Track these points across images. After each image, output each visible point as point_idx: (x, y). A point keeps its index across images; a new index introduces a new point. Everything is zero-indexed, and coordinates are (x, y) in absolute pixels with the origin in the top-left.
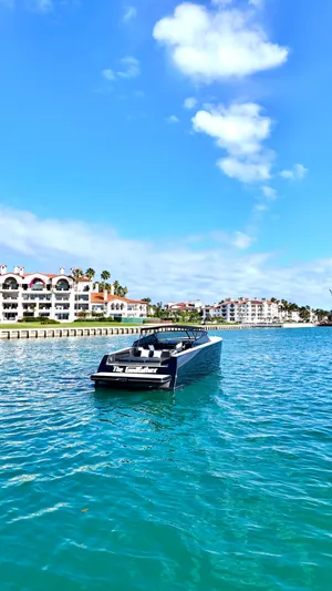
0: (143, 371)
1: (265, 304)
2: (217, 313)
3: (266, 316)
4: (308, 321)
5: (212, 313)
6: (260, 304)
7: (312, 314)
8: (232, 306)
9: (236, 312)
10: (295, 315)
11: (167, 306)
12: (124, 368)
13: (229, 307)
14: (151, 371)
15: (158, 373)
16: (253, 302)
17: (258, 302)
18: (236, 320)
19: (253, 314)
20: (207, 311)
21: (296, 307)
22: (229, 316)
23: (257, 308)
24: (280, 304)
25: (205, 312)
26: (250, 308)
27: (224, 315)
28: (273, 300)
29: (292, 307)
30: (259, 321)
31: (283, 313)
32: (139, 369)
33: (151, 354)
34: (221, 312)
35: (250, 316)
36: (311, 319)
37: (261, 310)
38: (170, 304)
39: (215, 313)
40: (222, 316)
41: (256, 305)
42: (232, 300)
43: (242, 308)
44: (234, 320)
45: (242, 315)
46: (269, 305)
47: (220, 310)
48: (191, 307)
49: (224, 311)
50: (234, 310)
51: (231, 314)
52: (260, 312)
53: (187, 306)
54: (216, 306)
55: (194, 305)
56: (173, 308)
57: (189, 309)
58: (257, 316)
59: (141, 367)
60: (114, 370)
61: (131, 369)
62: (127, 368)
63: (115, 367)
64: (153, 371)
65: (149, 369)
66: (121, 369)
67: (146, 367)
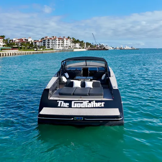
0: (90, 105)
1: (65, 39)
2: (40, 44)
3: (65, 46)
5: (38, 44)
6: (63, 40)
8: (49, 40)
9: (50, 43)
11: (12, 40)
13: (47, 41)
14: (98, 105)
16: (59, 39)
17: (61, 39)
18: (51, 47)
19: (59, 45)
20: (35, 43)
22: (47, 46)
23: (61, 41)
24: (72, 39)
25: (34, 44)
26: (57, 42)
27: (44, 45)
28: (69, 38)
31: (73, 44)
33: (83, 85)
34: (42, 44)
35: (57, 46)
38: (14, 39)
39: (39, 44)
40: (43, 46)
41: (61, 40)
42: (48, 37)
43: (53, 41)
44: (49, 48)
45: (54, 45)
46: (67, 40)
47: (42, 42)
48: (26, 41)
49: (44, 43)
50: (49, 43)
51: (48, 45)
52: (62, 44)
53: (24, 40)
54: (40, 40)
55: (27, 40)
56: (16, 41)
57: (25, 42)
58: (61, 46)
59: (88, 102)
60: (59, 105)
61: (78, 104)
62: (73, 102)
63: (60, 102)
64: (101, 105)
65: (96, 103)
66: (66, 104)
67: (93, 101)
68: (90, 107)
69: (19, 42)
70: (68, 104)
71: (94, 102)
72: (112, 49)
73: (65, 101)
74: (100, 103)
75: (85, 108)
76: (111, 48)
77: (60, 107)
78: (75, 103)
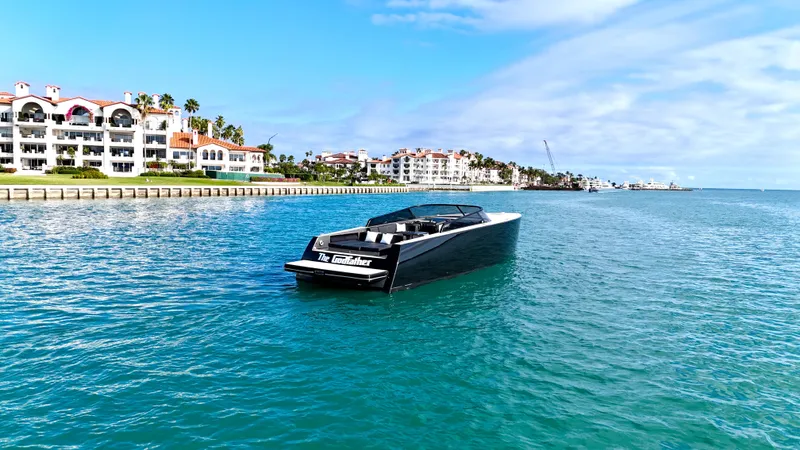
0: (353, 262)
1: (451, 157)
2: (386, 169)
4: (510, 183)
5: (379, 168)
6: (445, 158)
7: (516, 172)
9: (411, 168)
10: (494, 174)
11: (320, 157)
12: (331, 256)
13: (403, 161)
14: (363, 263)
15: (372, 266)
16: (435, 155)
17: (442, 156)
18: (412, 179)
19: (435, 172)
20: (373, 166)
21: (493, 163)
22: (402, 174)
23: (440, 164)
24: (472, 159)
25: (369, 168)
26: (431, 164)
27: (396, 172)
28: (462, 153)
29: (489, 164)
30: (443, 181)
31: (476, 171)
32: (348, 259)
34: (392, 168)
35: (430, 175)
36: (515, 180)
37: (445, 166)
38: (324, 155)
39: (384, 169)
40: (392, 174)
41: (440, 159)
42: (409, 152)
43: (420, 163)
44: (408, 179)
45: (420, 172)
46: (458, 159)
47: (391, 165)
48: (353, 160)
49: (395, 166)
50: (409, 166)
51: (405, 171)
52: (444, 170)
53: (347, 158)
54: (385, 159)
55: (357, 158)
56: (327, 160)
57: (350, 163)
58: (439, 175)
59: (352, 257)
60: (319, 259)
61: (340, 259)
63: (321, 255)
64: (367, 263)
66: (327, 257)
67: (357, 257)
68: (352, 264)
69: (334, 163)
70: (329, 258)
71: (360, 258)
72: (610, 186)
73: (327, 254)
74: (365, 261)
76: (607, 183)
78: (336, 257)
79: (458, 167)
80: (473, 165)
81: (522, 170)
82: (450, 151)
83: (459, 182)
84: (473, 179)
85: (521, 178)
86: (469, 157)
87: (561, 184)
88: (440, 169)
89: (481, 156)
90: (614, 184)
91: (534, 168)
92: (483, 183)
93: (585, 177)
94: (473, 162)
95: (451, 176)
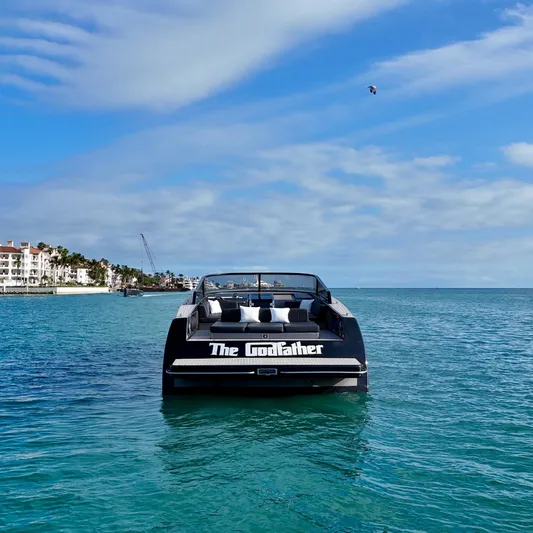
0: (289, 351)
1: (27, 252)
4: (103, 284)
6: (18, 255)
7: (110, 273)
10: (83, 275)
12: (241, 346)
14: (309, 350)
15: (325, 354)
17: (13, 250)
21: (82, 260)
23: (10, 260)
24: (54, 254)
28: (41, 247)
29: (73, 260)
30: (14, 283)
31: (60, 270)
32: (278, 347)
36: (109, 280)
37: (18, 263)
41: (10, 255)
46: (35, 255)
52: (16, 268)
58: (10, 275)
59: (284, 343)
60: (214, 353)
61: (260, 349)
62: (248, 346)
63: (215, 346)
64: (315, 350)
65: (304, 347)
66: (232, 349)
67: (295, 342)
68: (290, 354)
70: (237, 350)
71: (299, 343)
74: (313, 347)
75: (278, 357)
77: (218, 356)
78: (252, 346)
79: (35, 264)
80: (55, 262)
81: (117, 269)
82: (24, 244)
83: (37, 284)
84: (56, 279)
85: (114, 278)
86: (50, 252)
87: (163, 285)
88: (10, 267)
89: (66, 251)
90: (217, 285)
91: (130, 267)
92: (69, 284)
93: (186, 277)
94: (56, 258)
95: (27, 276)
